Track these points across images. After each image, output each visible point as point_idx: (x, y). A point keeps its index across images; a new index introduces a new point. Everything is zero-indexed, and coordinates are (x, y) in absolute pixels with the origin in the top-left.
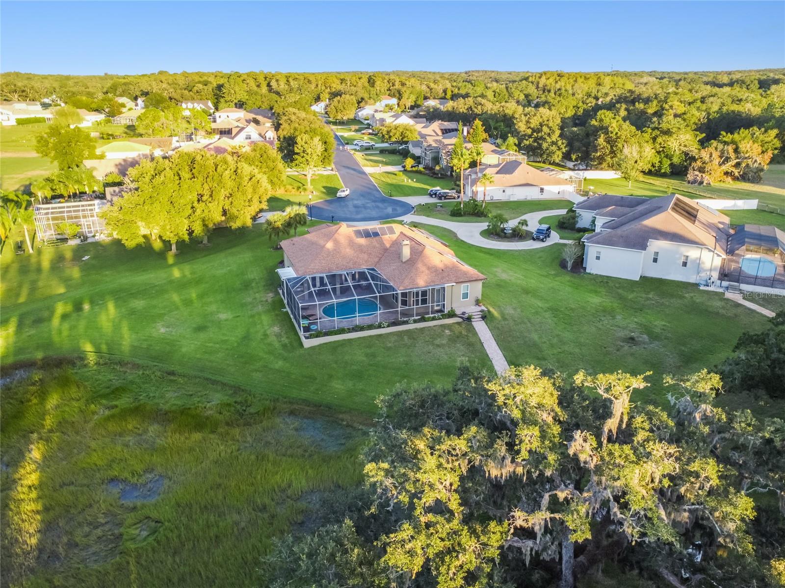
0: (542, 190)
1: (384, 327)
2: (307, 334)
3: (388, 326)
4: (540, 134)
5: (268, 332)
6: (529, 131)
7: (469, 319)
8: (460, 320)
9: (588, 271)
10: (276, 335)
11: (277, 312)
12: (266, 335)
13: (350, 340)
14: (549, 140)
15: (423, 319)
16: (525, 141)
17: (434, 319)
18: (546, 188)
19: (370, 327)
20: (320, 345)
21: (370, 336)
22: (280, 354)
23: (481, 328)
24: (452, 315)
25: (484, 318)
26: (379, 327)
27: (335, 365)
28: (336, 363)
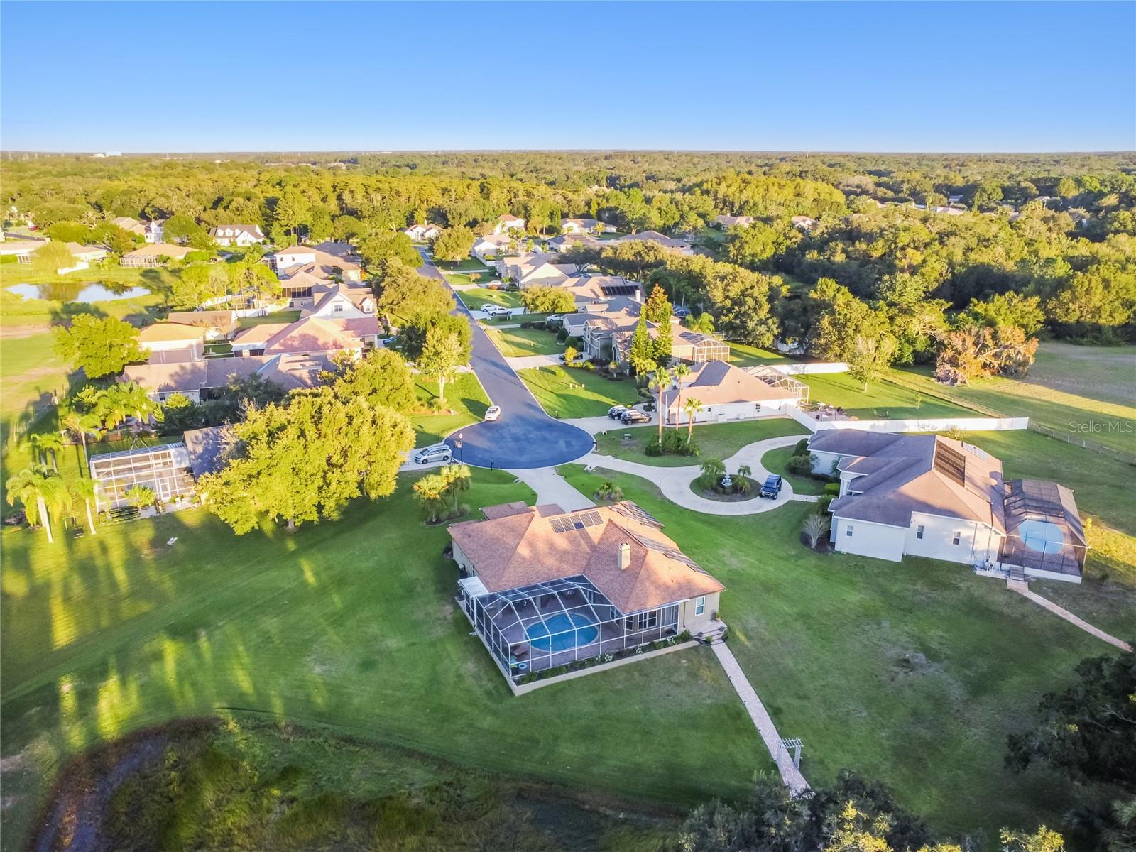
0: (758, 406)
1: (608, 662)
2: (517, 677)
3: (613, 660)
4: (743, 309)
5: (462, 671)
6: (728, 303)
7: (708, 642)
8: (696, 643)
9: (837, 548)
10: (474, 677)
11: (465, 639)
12: (459, 676)
13: (569, 682)
14: (756, 318)
15: (652, 647)
16: (723, 318)
17: (665, 644)
18: (763, 403)
19: (592, 662)
20: (534, 692)
21: (593, 675)
22: (485, 706)
23: (722, 651)
24: (686, 637)
25: (725, 639)
26: (603, 661)
27: (558, 721)
28: (559, 717)
